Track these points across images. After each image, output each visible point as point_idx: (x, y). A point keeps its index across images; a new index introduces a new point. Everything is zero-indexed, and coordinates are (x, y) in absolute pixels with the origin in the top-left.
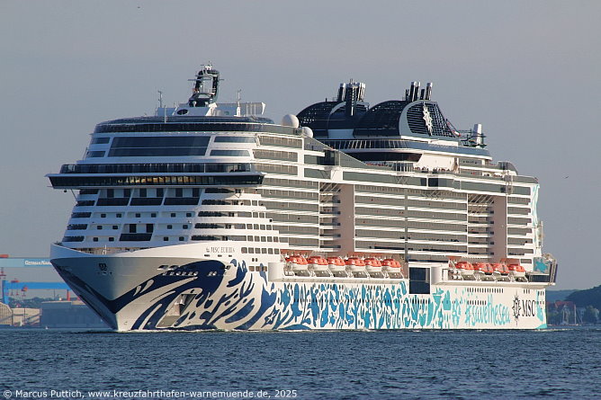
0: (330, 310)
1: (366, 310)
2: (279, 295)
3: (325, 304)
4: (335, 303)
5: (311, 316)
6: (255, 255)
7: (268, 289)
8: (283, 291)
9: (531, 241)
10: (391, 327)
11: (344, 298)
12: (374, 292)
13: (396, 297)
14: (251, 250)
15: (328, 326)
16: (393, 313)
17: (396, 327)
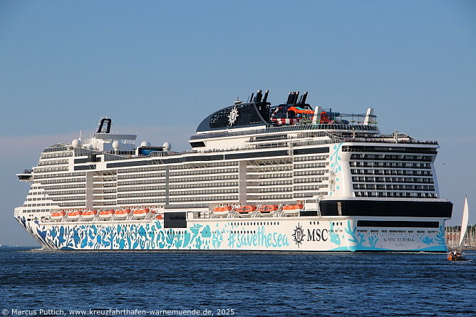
0: (89, 238)
1: (121, 238)
2: (48, 232)
3: (84, 236)
4: (93, 235)
5: (73, 242)
6: (31, 213)
7: (41, 229)
8: (52, 230)
9: (327, 186)
10: (145, 248)
11: (101, 232)
12: (128, 228)
13: (150, 230)
14: (29, 211)
15: (87, 247)
16: (147, 239)
17: (151, 248)
